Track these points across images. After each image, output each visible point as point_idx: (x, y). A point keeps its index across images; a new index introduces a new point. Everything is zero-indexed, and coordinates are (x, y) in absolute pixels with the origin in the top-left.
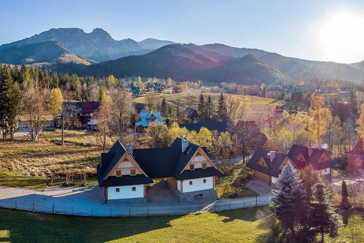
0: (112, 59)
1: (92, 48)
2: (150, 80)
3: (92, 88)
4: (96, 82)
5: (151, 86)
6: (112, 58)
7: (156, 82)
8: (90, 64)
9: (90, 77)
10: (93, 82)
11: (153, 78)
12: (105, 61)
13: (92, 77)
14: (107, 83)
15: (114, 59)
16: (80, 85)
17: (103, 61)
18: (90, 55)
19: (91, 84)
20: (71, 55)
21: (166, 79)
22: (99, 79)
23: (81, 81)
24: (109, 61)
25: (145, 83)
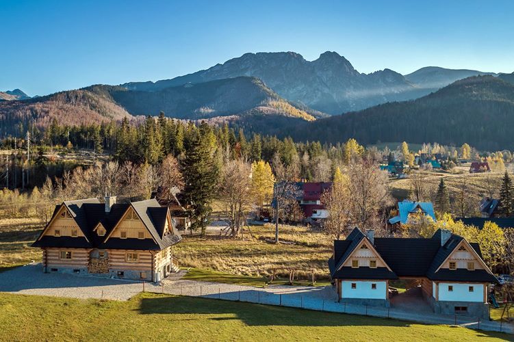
0: (354, 110)
1: (318, 89)
2: (425, 149)
3: (319, 162)
4: (324, 152)
5: (427, 160)
6: (354, 108)
7: (437, 152)
8: (314, 119)
9: (313, 142)
10: (319, 152)
11: (432, 144)
12: (341, 114)
13: (318, 142)
14: (344, 153)
15: (359, 109)
16: (297, 156)
17: (337, 114)
18: (314, 101)
19: (315, 156)
20: (279, 103)
21: (459, 145)
22: (329, 147)
23: (298, 150)
24: (348, 113)
25: (416, 154)
